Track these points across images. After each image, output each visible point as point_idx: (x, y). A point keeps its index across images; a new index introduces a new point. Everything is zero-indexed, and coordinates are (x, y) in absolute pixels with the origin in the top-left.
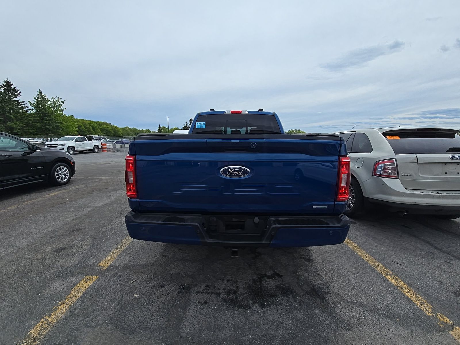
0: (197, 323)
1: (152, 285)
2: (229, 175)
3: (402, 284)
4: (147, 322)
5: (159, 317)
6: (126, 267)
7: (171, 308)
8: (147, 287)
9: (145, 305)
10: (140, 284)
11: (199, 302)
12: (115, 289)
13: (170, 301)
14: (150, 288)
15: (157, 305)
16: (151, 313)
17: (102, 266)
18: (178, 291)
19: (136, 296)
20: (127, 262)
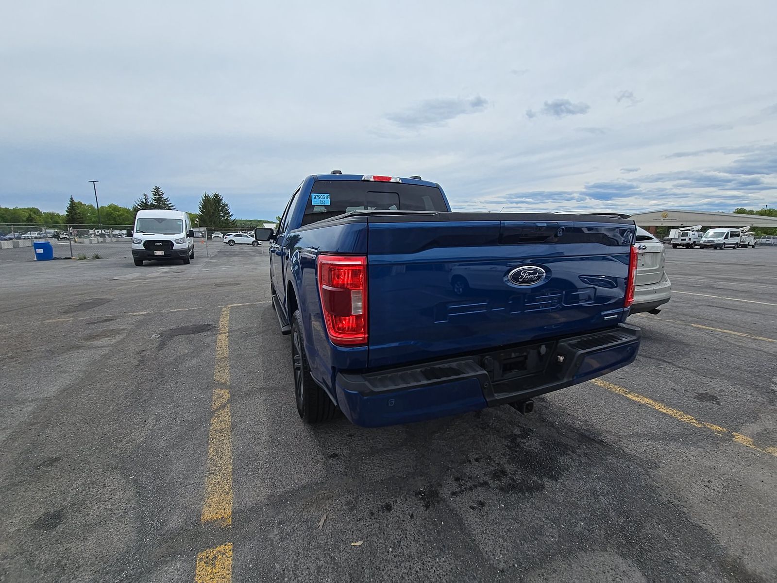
0: (501, 540)
1: (365, 513)
2: (520, 282)
3: (646, 400)
4: (428, 578)
5: (437, 559)
6: (277, 502)
7: (439, 535)
8: (360, 519)
9: (392, 552)
10: (342, 522)
11: (473, 508)
12: (300, 551)
13: (425, 526)
14: (368, 519)
15: (412, 542)
16: (416, 559)
17: (216, 521)
18: (421, 504)
19: (359, 543)
20: (269, 491)
